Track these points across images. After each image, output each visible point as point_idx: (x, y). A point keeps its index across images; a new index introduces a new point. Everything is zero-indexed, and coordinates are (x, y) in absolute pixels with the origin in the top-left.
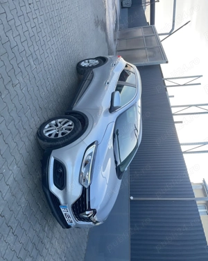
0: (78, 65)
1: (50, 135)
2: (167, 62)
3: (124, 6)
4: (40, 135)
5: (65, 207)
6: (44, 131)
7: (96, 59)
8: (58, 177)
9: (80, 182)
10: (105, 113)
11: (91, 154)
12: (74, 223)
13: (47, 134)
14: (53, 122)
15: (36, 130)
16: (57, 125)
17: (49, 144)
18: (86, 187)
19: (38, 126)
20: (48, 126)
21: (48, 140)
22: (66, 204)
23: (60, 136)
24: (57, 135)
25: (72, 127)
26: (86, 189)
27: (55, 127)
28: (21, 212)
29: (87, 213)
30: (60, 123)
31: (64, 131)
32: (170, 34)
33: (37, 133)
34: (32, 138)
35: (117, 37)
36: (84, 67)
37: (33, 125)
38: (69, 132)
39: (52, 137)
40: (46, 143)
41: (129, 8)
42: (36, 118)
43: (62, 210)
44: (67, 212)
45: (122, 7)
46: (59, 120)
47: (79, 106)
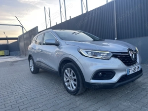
0: (33, 73)
1: (75, 85)
2: (37, 27)
3: (8, 54)
4: (75, 93)
5: (128, 71)
6: (73, 90)
7: (29, 61)
8: (105, 76)
9: (109, 59)
10: (59, 48)
11: (87, 52)
12: (139, 66)
13: (75, 87)
14: (66, 84)
15: (72, 96)
16: (68, 81)
17: (81, 85)
18: (112, 54)
19: (69, 95)
20: (69, 88)
21: (78, 86)
22: (125, 70)
23: (75, 77)
24: (75, 80)
25: (69, 69)
26: (113, 55)
27: (70, 82)
28: (135, 105)
29: (131, 55)
30: (67, 79)
31: (72, 75)
32: (23, 27)
33: (74, 95)
34: (77, 99)
35: (24, 56)
36: (34, 68)
37: (68, 99)
38: (72, 71)
39: (76, 83)
40: (81, 88)
41: (10, 51)
42: (63, 96)
43: (130, 73)
44: (132, 70)
45: (9, 55)
46: (65, 80)
47: (55, 67)
